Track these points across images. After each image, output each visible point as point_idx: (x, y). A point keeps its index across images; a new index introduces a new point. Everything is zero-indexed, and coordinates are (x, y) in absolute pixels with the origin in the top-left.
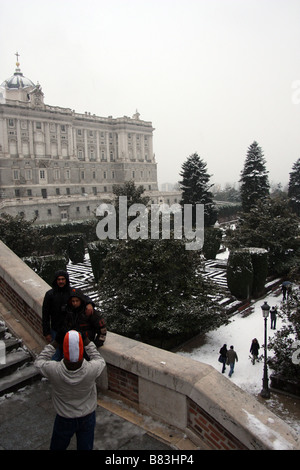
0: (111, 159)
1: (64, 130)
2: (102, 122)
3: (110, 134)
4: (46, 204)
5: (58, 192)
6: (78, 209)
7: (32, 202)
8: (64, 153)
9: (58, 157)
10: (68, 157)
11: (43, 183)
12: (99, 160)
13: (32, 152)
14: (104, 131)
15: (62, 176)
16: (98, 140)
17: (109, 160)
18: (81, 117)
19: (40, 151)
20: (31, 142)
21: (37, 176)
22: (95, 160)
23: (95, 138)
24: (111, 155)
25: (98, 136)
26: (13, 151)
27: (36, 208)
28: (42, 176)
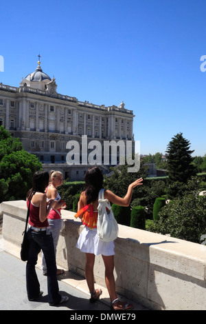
0: (102, 136)
1: (70, 113)
2: (97, 109)
3: (103, 118)
4: (54, 167)
5: (63, 159)
6: (77, 172)
7: (44, 165)
8: (69, 129)
9: (64, 133)
10: (72, 133)
11: (52, 151)
12: (93, 137)
13: (46, 128)
14: (98, 115)
16: (94, 122)
18: (83, 104)
19: (52, 127)
20: (46, 121)
21: (48, 146)
22: (91, 136)
23: (92, 120)
24: (102, 134)
25: (94, 119)
26: (32, 125)
28: (52, 146)
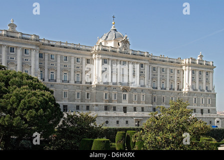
0: (178, 89)
3: (178, 70)
4: (125, 117)
5: (135, 109)
7: (115, 115)
10: (144, 86)
11: (125, 103)
14: (173, 68)
15: (139, 99)
17: (176, 90)
21: (121, 97)
22: (165, 89)
24: (178, 86)
25: (168, 71)
27: (117, 119)
